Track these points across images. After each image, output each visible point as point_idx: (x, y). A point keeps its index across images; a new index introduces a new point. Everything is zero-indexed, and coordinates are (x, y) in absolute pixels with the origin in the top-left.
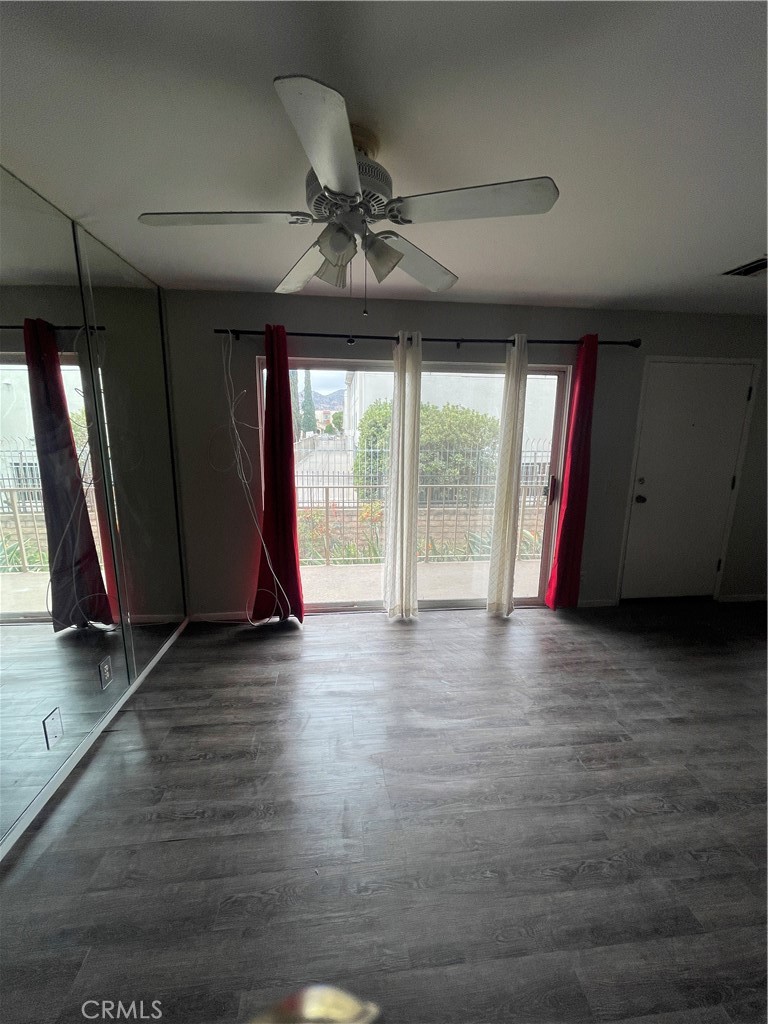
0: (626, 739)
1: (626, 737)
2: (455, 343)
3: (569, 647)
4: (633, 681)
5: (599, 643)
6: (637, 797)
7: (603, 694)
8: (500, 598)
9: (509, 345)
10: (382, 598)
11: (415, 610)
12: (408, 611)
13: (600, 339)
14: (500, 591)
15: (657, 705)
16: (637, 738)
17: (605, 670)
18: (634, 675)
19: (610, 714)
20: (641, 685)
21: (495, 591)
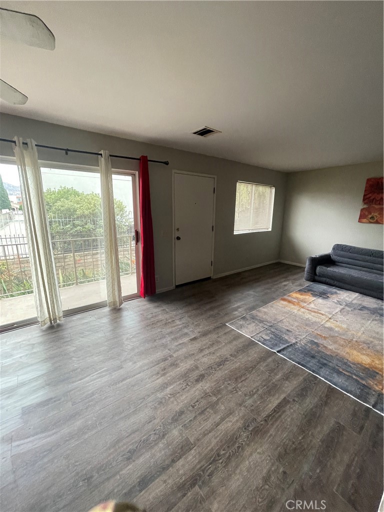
0: (171, 357)
1: (171, 356)
2: (64, 151)
3: (150, 316)
4: (177, 325)
5: (164, 310)
6: (172, 387)
7: (163, 337)
8: (114, 298)
9: (100, 156)
10: (36, 316)
11: (60, 318)
12: (55, 319)
13: (149, 159)
14: (114, 295)
15: (186, 334)
16: (175, 355)
17: (166, 324)
18: (178, 322)
19: (165, 346)
20: (180, 326)
21: (111, 296)
